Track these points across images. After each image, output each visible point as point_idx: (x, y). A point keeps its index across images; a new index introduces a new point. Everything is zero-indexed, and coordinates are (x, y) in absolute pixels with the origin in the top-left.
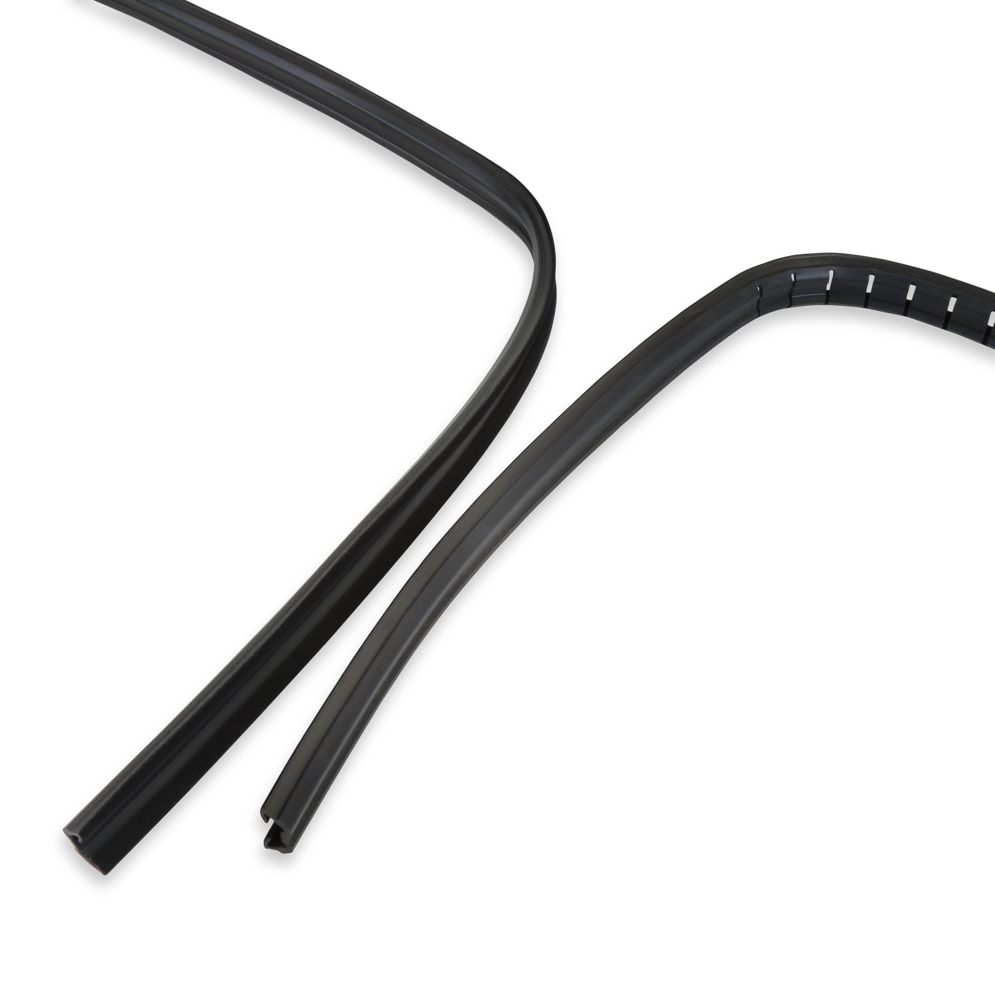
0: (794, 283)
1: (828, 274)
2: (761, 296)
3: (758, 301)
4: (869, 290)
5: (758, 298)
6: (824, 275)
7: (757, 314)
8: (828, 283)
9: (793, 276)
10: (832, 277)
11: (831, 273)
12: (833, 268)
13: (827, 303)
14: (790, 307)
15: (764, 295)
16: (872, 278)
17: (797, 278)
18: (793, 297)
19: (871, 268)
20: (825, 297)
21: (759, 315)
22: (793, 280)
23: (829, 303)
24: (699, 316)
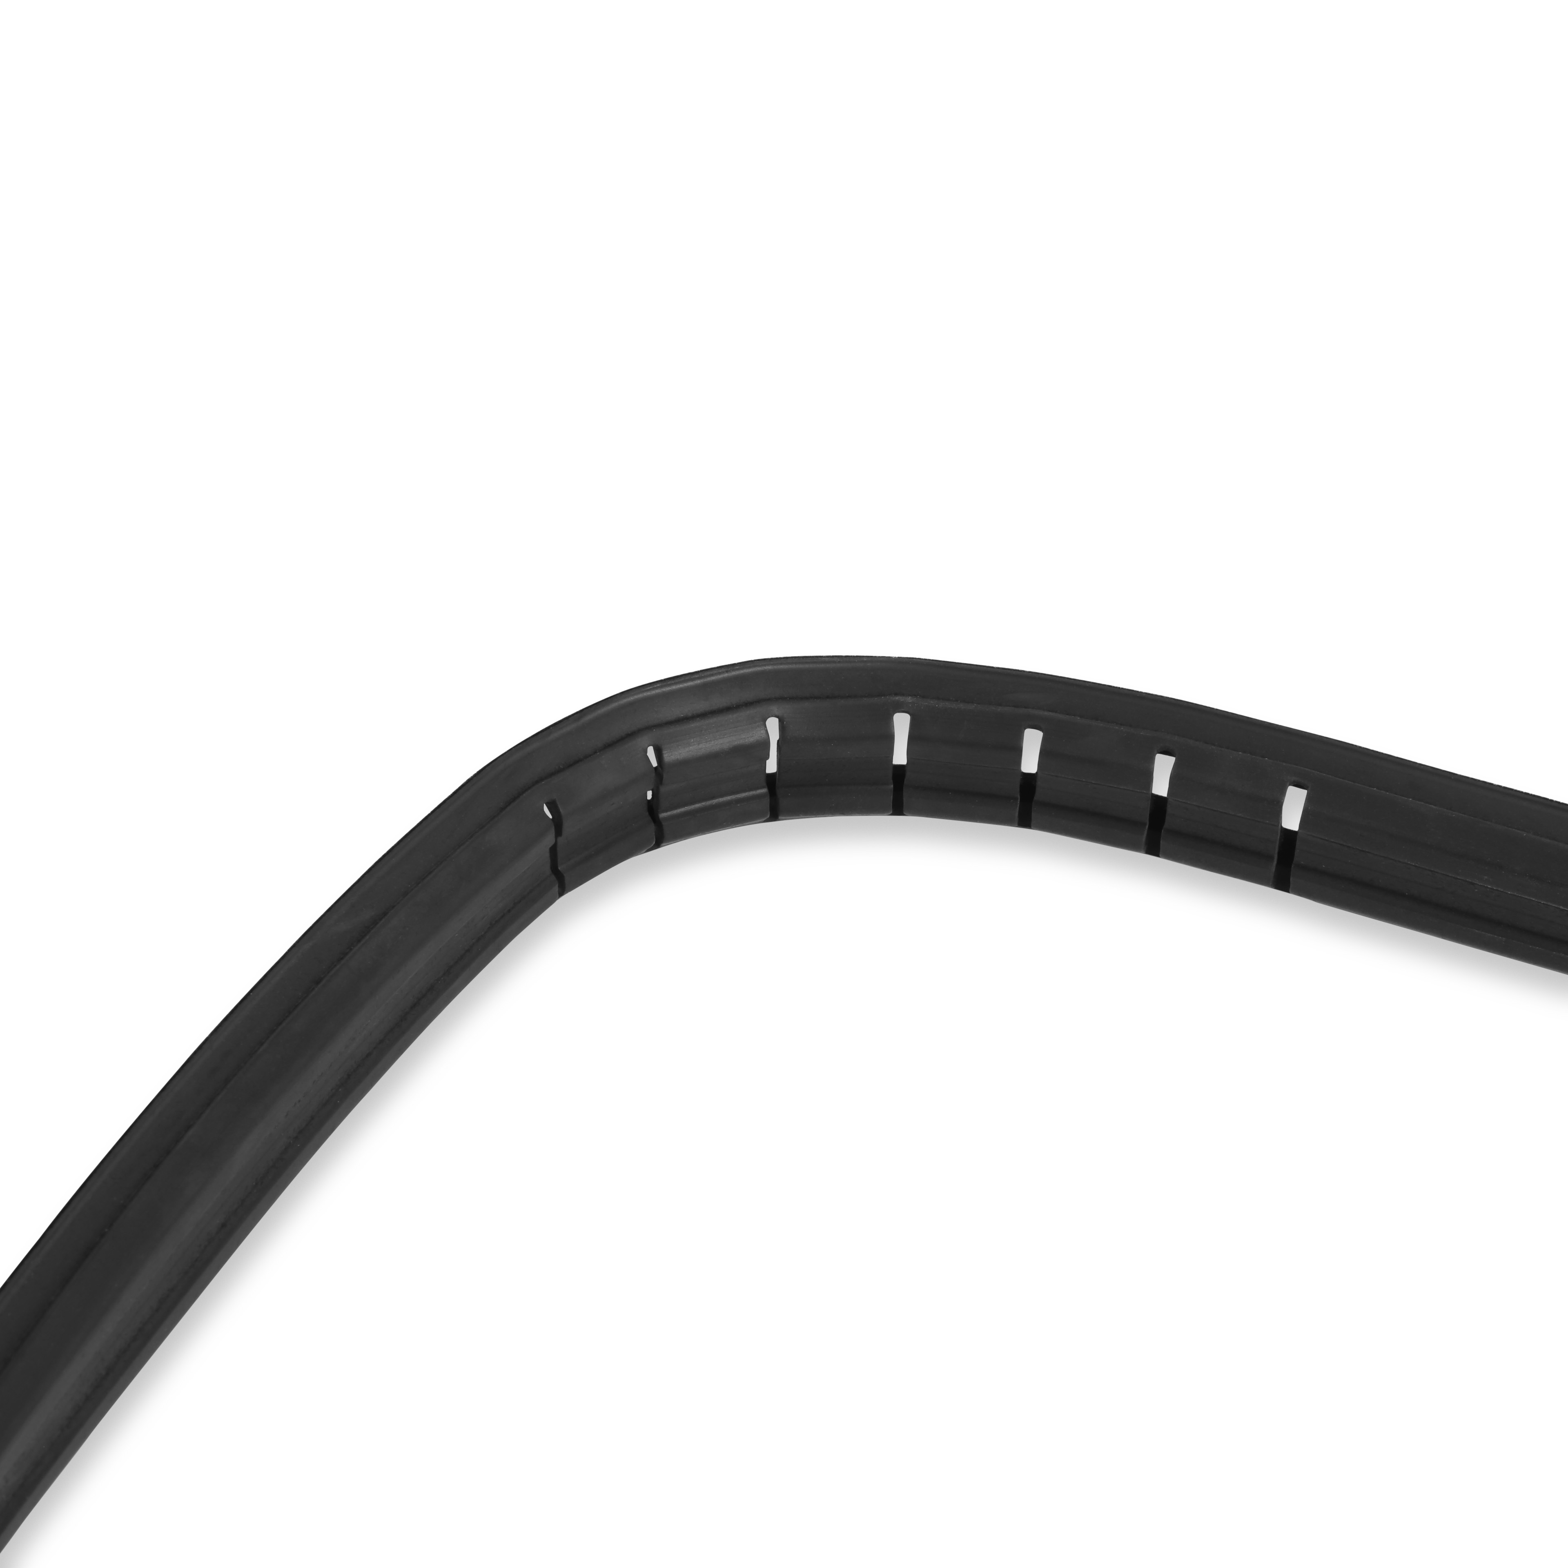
0: (658, 772)
1: (763, 732)
2: (559, 832)
3: (553, 850)
4: (900, 757)
5: (549, 840)
6: (749, 737)
7: (556, 889)
8: (767, 757)
9: (651, 753)
10: (778, 738)
11: (773, 726)
12: (775, 708)
13: (774, 815)
14: (658, 845)
15: (569, 828)
16: (902, 723)
17: (668, 757)
18: (662, 815)
19: (896, 694)
20: (766, 802)
21: (563, 890)
22: (655, 764)
23: (780, 818)
24: (367, 937)
